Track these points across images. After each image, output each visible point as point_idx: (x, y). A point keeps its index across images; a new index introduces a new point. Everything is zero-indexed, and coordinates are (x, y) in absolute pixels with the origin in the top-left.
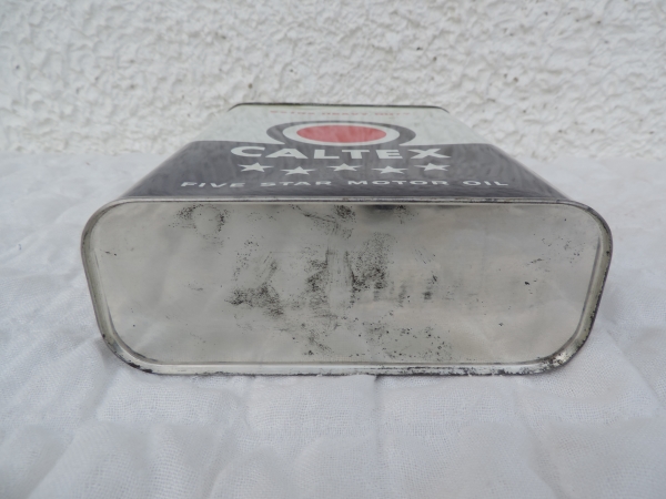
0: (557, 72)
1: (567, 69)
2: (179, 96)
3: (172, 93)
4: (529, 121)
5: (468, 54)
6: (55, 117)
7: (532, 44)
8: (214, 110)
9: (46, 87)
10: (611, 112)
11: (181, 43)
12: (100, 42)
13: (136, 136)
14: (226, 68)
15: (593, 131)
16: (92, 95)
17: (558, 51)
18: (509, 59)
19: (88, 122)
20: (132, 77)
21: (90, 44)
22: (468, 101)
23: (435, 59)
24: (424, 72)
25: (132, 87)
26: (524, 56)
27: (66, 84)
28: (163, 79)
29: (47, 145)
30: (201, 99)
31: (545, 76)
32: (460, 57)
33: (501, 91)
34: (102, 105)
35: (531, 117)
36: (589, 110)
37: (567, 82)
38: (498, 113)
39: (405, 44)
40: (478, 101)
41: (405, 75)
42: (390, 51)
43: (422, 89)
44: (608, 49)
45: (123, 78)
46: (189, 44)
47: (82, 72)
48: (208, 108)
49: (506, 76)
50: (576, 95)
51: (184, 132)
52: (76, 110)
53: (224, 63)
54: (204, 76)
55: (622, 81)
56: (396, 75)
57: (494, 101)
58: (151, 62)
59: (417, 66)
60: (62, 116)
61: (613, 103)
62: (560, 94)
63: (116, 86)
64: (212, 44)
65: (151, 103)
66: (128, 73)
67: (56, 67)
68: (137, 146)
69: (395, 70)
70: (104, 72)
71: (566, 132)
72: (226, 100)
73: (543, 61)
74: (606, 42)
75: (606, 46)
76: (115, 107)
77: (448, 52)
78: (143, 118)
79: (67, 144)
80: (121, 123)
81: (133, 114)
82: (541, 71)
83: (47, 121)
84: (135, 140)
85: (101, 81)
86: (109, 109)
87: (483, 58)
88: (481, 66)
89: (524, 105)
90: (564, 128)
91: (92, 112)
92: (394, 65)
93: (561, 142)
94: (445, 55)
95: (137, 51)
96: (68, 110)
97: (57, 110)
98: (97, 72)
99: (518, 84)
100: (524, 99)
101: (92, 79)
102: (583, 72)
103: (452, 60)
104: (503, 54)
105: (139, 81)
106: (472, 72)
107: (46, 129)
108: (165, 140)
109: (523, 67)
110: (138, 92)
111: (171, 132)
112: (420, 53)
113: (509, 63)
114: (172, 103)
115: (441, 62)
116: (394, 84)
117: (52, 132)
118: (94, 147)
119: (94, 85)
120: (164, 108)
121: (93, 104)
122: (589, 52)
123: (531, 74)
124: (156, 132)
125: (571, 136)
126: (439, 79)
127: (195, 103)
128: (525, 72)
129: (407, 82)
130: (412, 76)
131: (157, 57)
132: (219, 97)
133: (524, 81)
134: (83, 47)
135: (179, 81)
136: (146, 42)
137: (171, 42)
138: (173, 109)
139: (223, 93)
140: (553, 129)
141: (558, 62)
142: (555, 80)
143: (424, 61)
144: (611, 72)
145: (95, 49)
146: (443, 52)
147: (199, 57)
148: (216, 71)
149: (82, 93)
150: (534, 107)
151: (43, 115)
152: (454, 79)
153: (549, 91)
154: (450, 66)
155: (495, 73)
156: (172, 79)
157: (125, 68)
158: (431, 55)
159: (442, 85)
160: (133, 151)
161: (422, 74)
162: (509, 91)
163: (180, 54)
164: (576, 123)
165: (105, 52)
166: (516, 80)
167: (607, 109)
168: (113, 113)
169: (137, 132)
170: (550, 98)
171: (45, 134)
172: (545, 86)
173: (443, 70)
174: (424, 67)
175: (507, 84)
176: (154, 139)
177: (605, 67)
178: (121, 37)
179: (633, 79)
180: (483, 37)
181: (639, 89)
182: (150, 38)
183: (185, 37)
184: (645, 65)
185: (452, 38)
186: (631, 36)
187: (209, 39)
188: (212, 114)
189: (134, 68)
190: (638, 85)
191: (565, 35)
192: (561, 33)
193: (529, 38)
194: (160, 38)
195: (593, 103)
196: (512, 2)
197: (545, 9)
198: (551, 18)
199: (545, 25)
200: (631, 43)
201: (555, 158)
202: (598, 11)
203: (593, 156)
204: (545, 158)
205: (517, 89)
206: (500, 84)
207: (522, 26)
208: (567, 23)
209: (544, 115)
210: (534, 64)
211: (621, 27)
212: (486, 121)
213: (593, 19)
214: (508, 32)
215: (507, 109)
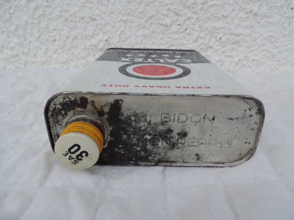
0: (238, 35)
1: (242, 34)
2: (75, 45)
3: (72, 43)
4: (226, 56)
5: (200, 27)
6: (20, 54)
7: (228, 23)
8: (91, 51)
9: (16, 40)
10: (261, 52)
11: (76, 22)
12: (40, 21)
14: (96, 32)
15: (253, 60)
16: (37, 44)
17: (238, 26)
18: (218, 29)
19: (35, 56)
20: (54, 36)
21: (36, 22)
22: (200, 47)
23: (186, 29)
24: (181, 35)
25: (54, 41)
26: (224, 28)
27: (25, 39)
28: (68, 37)
29: (17, 66)
30: (85, 46)
31: (233, 37)
32: (197, 29)
33: (214, 43)
34: (41, 48)
35: (227, 54)
36: (252, 51)
37: (242, 39)
38: (213, 53)
39: (173, 23)
40: (204, 47)
41: (173, 36)
42: (167, 26)
43: (181, 42)
45: (50, 37)
46: (79, 22)
47: (32, 34)
48: (88, 50)
49: (216, 37)
50: (246, 45)
51: (77, 60)
52: (29, 50)
53: (95, 30)
54: (86, 36)
55: (266, 39)
56: (169, 36)
57: (211, 47)
58: (63, 30)
59: (179, 32)
61: (262, 49)
62: (239, 44)
63: (47, 40)
64: (89, 22)
65: (63, 48)
66: (53, 34)
67: (21, 32)
68: (56, 66)
69: (169, 34)
70: (42, 34)
71: (242, 61)
72: (96, 47)
73: (232, 31)
74: (259, 22)
75: (259, 24)
77: (192, 26)
78: (59, 54)
79: (25, 65)
80: (50, 56)
81: (55, 52)
82: (231, 34)
83: (17, 55)
84: (56, 64)
85: (41, 38)
86: (44, 50)
87: (206, 29)
88: (206, 32)
89: (224, 49)
90: (241, 59)
91: (36, 52)
92: (168, 32)
93: (240, 65)
94: (190, 28)
95: (57, 25)
96: (26, 51)
97: (21, 50)
98: (39, 34)
99: (222, 40)
100: (224, 46)
101: (37, 37)
102: (249, 35)
103: (193, 30)
104: (215, 27)
105: (57, 38)
106: (202, 35)
107: (16, 59)
108: (69, 64)
109: (224, 33)
110: (57, 43)
111: (71, 60)
112: (179, 27)
113: (218, 31)
114: (72, 48)
115: (189, 30)
116: (169, 40)
117: (19, 60)
118: (37, 67)
119: (38, 40)
120: (69, 50)
121: (37, 48)
122: (252, 27)
123: (227, 36)
124: (65, 60)
125: (244, 62)
126: (188, 38)
127: (82, 48)
128: (225, 35)
129: (174, 39)
130: (176, 36)
131: (65, 28)
132: (93, 45)
133: (224, 39)
134: (33, 23)
135: (75, 38)
136: (60, 21)
137: (71, 21)
138: (73, 50)
139: (94, 43)
140: (236, 59)
141: (238, 31)
142: (237, 39)
143: (181, 30)
144: (261, 35)
145: (38, 24)
146: (189, 26)
147: (84, 28)
148: (91, 34)
149: (32, 43)
150: (228, 50)
151: (15, 53)
152: (194, 38)
153: (234, 43)
154: (192, 32)
155: (212, 36)
156: (72, 37)
157: (51, 32)
158: (184, 28)
159: (189, 40)
160: (55, 69)
161: (181, 36)
162: (218, 43)
163: (76, 26)
164: (246, 57)
165: (42, 25)
166: (221, 38)
167: (259, 51)
168: (46, 51)
169: (56, 60)
170: (235, 46)
171: (16, 61)
172: (233, 41)
173: (189, 34)
174: (182, 33)
175: (217, 40)
176: (64, 63)
177: (258, 33)
178: (50, 19)
179: (270, 38)
180: (207, 20)
181: (273, 42)
182: (62, 20)
183: (78, 19)
184: (275, 32)
185: (193, 20)
186: (269, 20)
187: (88, 20)
188: (90, 52)
189: (55, 32)
190: (272, 41)
191: (241, 19)
192: (240, 19)
193: (226, 20)
194: (67, 19)
195: (253, 48)
196: (219, 5)
197: (233, 8)
198: (235, 12)
199: (233, 15)
200: (269, 23)
201: (237, 72)
202: (255, 9)
203: (253, 71)
204: (233, 72)
205: (221, 42)
206: (213, 40)
207: (223, 15)
208: (242, 14)
209: (233, 53)
210: (228, 32)
211: (265, 16)
212: (208, 56)
213: (253, 13)
214: (217, 18)
215: (217, 51)
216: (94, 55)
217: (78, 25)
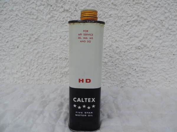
0: (145, 68)
1: (147, 67)
2: (56, 71)
3: (54, 70)
4: (139, 78)
5: (124, 63)
6: (26, 75)
7: (139, 62)
8: (64, 74)
9: (25, 68)
11: (57, 60)
12: (39, 59)
13: (44, 80)
14: (67, 65)
15: (155, 81)
16: (35, 71)
17: (145, 63)
18: (133, 65)
19: (33, 76)
20: (45, 67)
21: (36, 60)
22: (124, 74)
23: (116, 64)
25: (45, 69)
26: (137, 64)
27: (30, 68)
28: (53, 67)
29: (23, 81)
30: (61, 72)
31: (142, 68)
32: (122, 64)
33: (132, 72)
34: (37, 72)
35: (140, 78)
36: (154, 76)
37: (148, 70)
38: (132, 77)
39: (109, 61)
40: (127, 74)
41: (109, 68)
42: (106, 63)
43: (113, 71)
44: (157, 63)
45: (43, 67)
46: (59, 60)
47: (34, 65)
49: (133, 68)
50: (150, 73)
51: (56, 79)
52: (31, 73)
53: (67, 64)
54: (62, 67)
55: (161, 70)
56: (107, 68)
57: (130, 74)
58: (50, 63)
60: (27, 75)
61: (159, 75)
62: (146, 72)
63: (41, 69)
65: (49, 72)
66: (44, 66)
67: (28, 64)
68: (44, 82)
69: (107, 67)
70: (39, 65)
72: (67, 72)
73: (141, 65)
75: (156, 62)
76: (40, 73)
77: (119, 63)
78: (47, 76)
79: (28, 81)
80: (41, 77)
81: (44, 75)
82: (141, 67)
83: (24, 76)
84: (44, 81)
85: (38, 67)
86: (39, 73)
87: (127, 64)
88: (127, 66)
89: (138, 75)
90: (148, 80)
91: (35, 74)
92: (107, 66)
93: (147, 83)
94: (119, 64)
95: (47, 61)
96: (29, 74)
97: (27, 73)
98: (37, 66)
100: (138, 73)
101: (36, 67)
102: (151, 68)
104: (132, 64)
105: (47, 67)
106: (125, 67)
107: (23, 78)
108: (51, 81)
109: (137, 66)
110: (46, 70)
111: (53, 79)
112: (112, 63)
113: (134, 66)
114: (54, 73)
116: (106, 70)
117: (24, 78)
118: (34, 82)
119: (36, 68)
120: (52, 74)
122: (152, 64)
123: (139, 68)
124: (50, 79)
125: (150, 82)
126: (117, 69)
127: (59, 73)
128: (137, 68)
129: (110, 69)
131: (52, 62)
132: (65, 72)
133: (137, 70)
134: (35, 60)
135: (56, 68)
136: (49, 59)
137: (55, 60)
138: (54, 74)
140: (145, 80)
141: (145, 66)
142: (144, 70)
144: (158, 68)
145: (37, 61)
146: (118, 63)
147: (61, 63)
148: (65, 66)
149: (33, 70)
150: (140, 75)
151: (23, 74)
152: (121, 69)
153: (143, 72)
154: (120, 66)
155: (130, 68)
156: (55, 67)
157: (44, 65)
158: (115, 64)
160: (43, 83)
161: (113, 67)
162: (134, 72)
163: (57, 62)
164: (151, 79)
165: (39, 61)
166: (135, 69)
167: (158, 76)
168: (40, 74)
169: (45, 79)
170: (144, 73)
171: (23, 79)
173: (118, 67)
175: (133, 70)
176: (49, 81)
177: (156, 67)
178: (44, 58)
179: (163, 69)
180: (127, 60)
182: (50, 59)
183: (58, 59)
184: (166, 66)
185: (120, 60)
186: (162, 60)
187: (64, 59)
188: (63, 75)
189: (46, 65)
190: (165, 71)
191: (146, 60)
192: (145, 59)
193: (138, 60)
194: (53, 59)
195: (154, 75)
196: (133, 53)
197: (141, 54)
198: (143, 56)
199: (141, 58)
200: (162, 62)
201: (146, 87)
202: (153, 55)
203: (156, 87)
204: (144, 87)
205: (136, 71)
206: (132, 70)
207: (136, 58)
208: (146, 57)
209: (143, 77)
210: (139, 66)
211: (159, 58)
212: (129, 78)
213: (152, 57)
214: (133, 59)
215: (134, 76)
216: (65, 77)
217: (58, 61)
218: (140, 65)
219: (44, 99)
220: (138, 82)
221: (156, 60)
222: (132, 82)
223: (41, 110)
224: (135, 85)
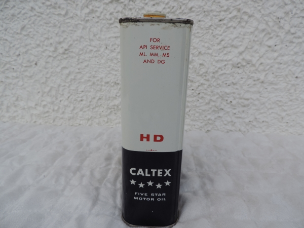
0: (247, 99)
1: (252, 98)
2: (100, 104)
3: (97, 103)
4: (237, 117)
5: (212, 92)
6: (51, 111)
7: (237, 89)
8: (113, 110)
9: (49, 99)
10: (270, 114)
11: (102, 85)
12: (71, 84)
14: (118, 95)
15: (263, 122)
16: (66, 103)
17: (247, 91)
18: (228, 94)
19: (63, 113)
20: (82, 97)
21: (67, 85)
22: (213, 109)
23: (199, 94)
24: (195, 98)
25: (82, 100)
26: (234, 93)
27: (57, 99)
28: (94, 98)
29: (46, 121)
30: (108, 105)
31: (243, 101)
32: (209, 93)
33: (225, 106)
34: (70, 106)
36: (261, 113)
37: (251, 103)
38: (225, 114)
40: (216, 109)
43: (194, 104)
44: (267, 91)
45: (79, 97)
46: (105, 86)
47: (63, 94)
48: (110, 109)
49: (227, 100)
50: (255, 108)
51: (100, 117)
52: (59, 108)
53: (118, 93)
54: (109, 97)
55: (273, 103)
57: (223, 109)
58: (90, 91)
59: (192, 96)
60: (53, 110)
61: (271, 111)
62: (249, 107)
63: (75, 100)
64: (114, 86)
65: (89, 106)
66: (81, 95)
67: (53, 92)
68: (81, 122)
70: (71, 95)
71: (252, 122)
72: (117, 107)
73: (241, 95)
74: (266, 89)
75: (266, 90)
76: (74, 107)
78: (85, 112)
79: (54, 121)
80: (76, 114)
81: (81, 110)
82: (241, 99)
83: (48, 112)
84: (81, 120)
85: (70, 98)
86: (72, 108)
87: (218, 94)
88: (217, 96)
89: (235, 111)
90: (251, 120)
91: (65, 109)
93: (250, 126)
94: (203, 92)
95: (85, 88)
96: (56, 108)
97: (52, 108)
98: (69, 95)
99: (232, 103)
100: (235, 109)
101: (67, 97)
102: (258, 99)
103: (206, 94)
104: (226, 93)
105: (84, 98)
106: (214, 98)
107: (47, 115)
108: (92, 120)
109: (234, 97)
110: (84, 102)
111: (95, 118)
112: (193, 91)
113: (228, 96)
114: (96, 107)
115: (201, 95)
117: (49, 116)
118: (65, 122)
119: (67, 99)
120: (93, 109)
121: (66, 106)
122: (259, 92)
123: (237, 100)
124: (90, 117)
125: (255, 123)
126: (201, 101)
127: (106, 107)
128: (235, 99)
131: (92, 90)
132: (115, 105)
133: (234, 102)
134: (64, 86)
135: (100, 99)
136: (88, 84)
137: (98, 85)
138: (97, 109)
139: (116, 104)
140: (247, 120)
141: (248, 96)
142: (246, 102)
143: (195, 94)
144: (269, 99)
145: (69, 87)
146: (202, 91)
147: (108, 91)
148: (114, 96)
149: (62, 102)
150: (239, 112)
151: (46, 110)
152: (207, 101)
153: (244, 106)
154: (205, 96)
155: (223, 99)
156: (97, 98)
157: (80, 94)
158: (198, 92)
159: (202, 103)
160: (80, 125)
162: (229, 106)
163: (101, 89)
164: (256, 118)
165: (72, 88)
166: (231, 102)
167: (268, 113)
168: (73, 110)
169: (82, 117)
170: (245, 109)
171: (46, 117)
172: (243, 105)
173: (202, 98)
174: (195, 96)
175: (228, 103)
176: (89, 120)
177: (266, 98)
178: (79, 83)
179: (278, 102)
180: (218, 86)
181: (281, 106)
182: (90, 83)
183: (103, 83)
184: (282, 97)
185: (205, 86)
186: (276, 87)
187: (112, 84)
188: (111, 111)
189: (83, 94)
191: (250, 86)
192: (248, 85)
193: (236, 87)
194: (94, 83)
195: (262, 111)
196: (228, 74)
197: (241, 77)
198: (244, 80)
199: (241, 82)
200: (276, 89)
201: (248, 131)
202: (262, 78)
203: (264, 131)
204: (245, 132)
205: (232, 105)
206: (225, 103)
207: (233, 83)
208: (250, 82)
209: (243, 115)
210: (238, 96)
211: (272, 83)
212: (220, 117)
213: (260, 81)
214: (227, 85)
215: (228, 112)
216: (115, 113)
217: (104, 88)
218: (239, 94)
219: (81, 150)
220: (235, 123)
221: (266, 87)
222: (225, 122)
223: (78, 165)
224: (229, 127)
